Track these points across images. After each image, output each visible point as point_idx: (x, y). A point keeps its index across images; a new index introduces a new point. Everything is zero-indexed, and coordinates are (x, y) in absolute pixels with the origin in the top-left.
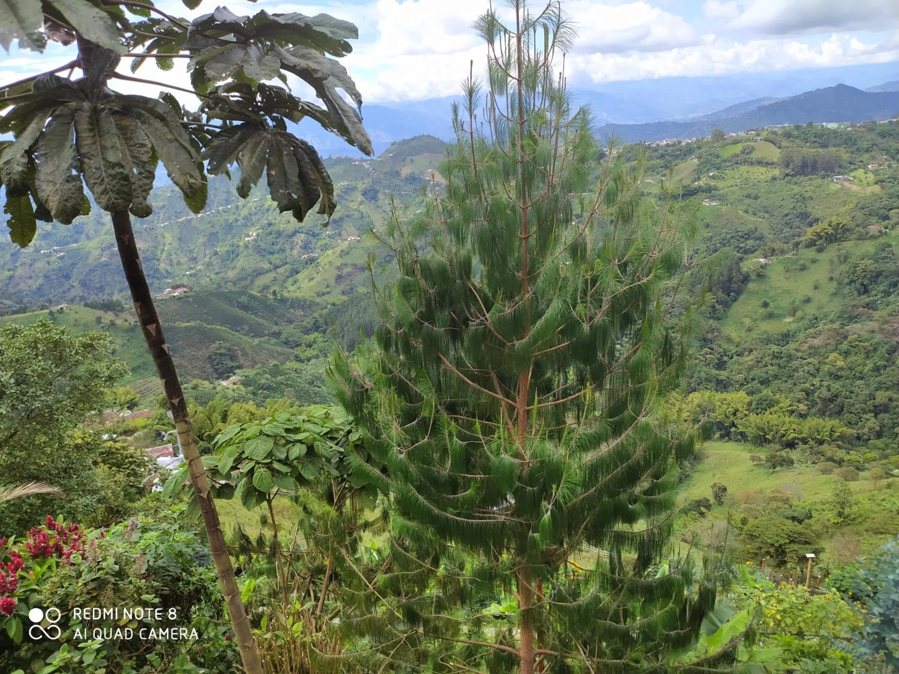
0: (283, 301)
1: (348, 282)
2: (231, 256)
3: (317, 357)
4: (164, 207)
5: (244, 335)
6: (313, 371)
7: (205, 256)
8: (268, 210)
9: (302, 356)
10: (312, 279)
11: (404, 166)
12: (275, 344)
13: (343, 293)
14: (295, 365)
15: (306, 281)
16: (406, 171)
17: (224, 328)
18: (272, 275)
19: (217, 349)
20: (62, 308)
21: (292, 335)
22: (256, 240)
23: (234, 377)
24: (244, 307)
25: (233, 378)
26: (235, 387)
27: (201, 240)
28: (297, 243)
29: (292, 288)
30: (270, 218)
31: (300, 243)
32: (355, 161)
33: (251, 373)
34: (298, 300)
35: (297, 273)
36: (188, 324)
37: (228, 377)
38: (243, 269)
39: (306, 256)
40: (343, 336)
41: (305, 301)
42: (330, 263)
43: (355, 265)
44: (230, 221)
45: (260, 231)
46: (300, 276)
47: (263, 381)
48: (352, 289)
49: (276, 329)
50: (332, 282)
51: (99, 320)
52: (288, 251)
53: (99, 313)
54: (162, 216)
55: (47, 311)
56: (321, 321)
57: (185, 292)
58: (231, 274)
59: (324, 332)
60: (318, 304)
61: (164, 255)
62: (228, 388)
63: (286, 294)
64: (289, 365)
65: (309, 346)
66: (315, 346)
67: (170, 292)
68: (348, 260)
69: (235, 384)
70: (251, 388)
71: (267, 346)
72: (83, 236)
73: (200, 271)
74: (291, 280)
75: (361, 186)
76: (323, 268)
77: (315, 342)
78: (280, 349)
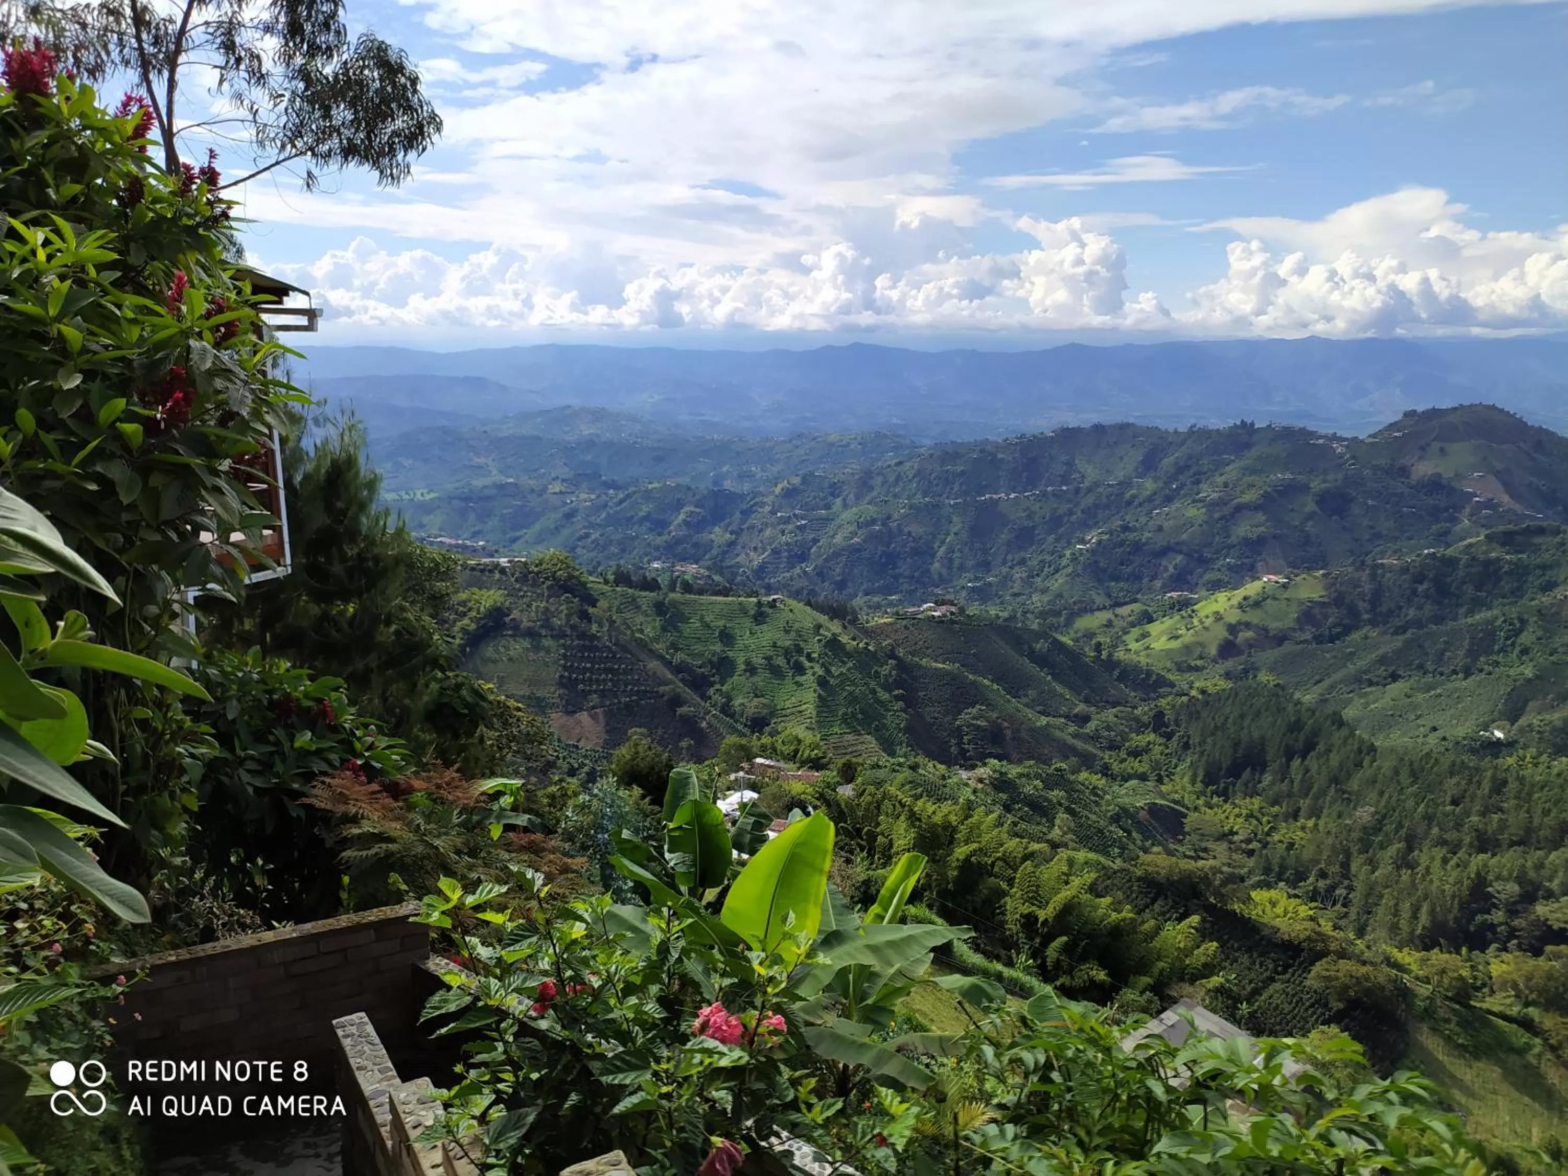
0: (1111, 664)
1: (1243, 658)
2: (1046, 570)
3: (1143, 778)
4: (963, 473)
5: (1027, 705)
6: (1127, 800)
7: (1004, 562)
8: (1129, 503)
9: (1116, 767)
10: (1177, 637)
11: (1421, 458)
12: (1075, 736)
13: (1228, 675)
14: (1098, 780)
15: (1164, 638)
16: (1423, 469)
17: (995, 687)
18: (1103, 617)
19: (973, 718)
20: (774, 600)
21: (1108, 728)
22: (1093, 552)
23: (982, 770)
24: (1041, 661)
25: (982, 772)
26: (980, 786)
27: (1004, 536)
28: (1166, 569)
29: (1134, 646)
30: (1128, 518)
31: (1171, 569)
32: (1321, 437)
33: (1014, 771)
34: (1136, 668)
35: (1151, 620)
36: (941, 666)
37: (973, 767)
38: (1060, 596)
39: (1174, 594)
40: (1202, 753)
41: (1149, 673)
42: (1218, 617)
43: (1265, 629)
44: (1060, 512)
45: (1105, 537)
46: (1154, 628)
47: (1028, 790)
48: (1246, 671)
49: (1081, 708)
50: (1213, 651)
51: (819, 627)
52: (1146, 580)
53: (823, 619)
54: (956, 487)
55: (754, 600)
56: (1169, 716)
57: (952, 613)
58: (1038, 601)
59: (1169, 736)
60: (1172, 685)
61: (943, 549)
62: (967, 785)
63: (1120, 655)
64: (1083, 775)
65: (1136, 753)
66: (1145, 757)
67: (930, 609)
68: (1254, 617)
69: (981, 781)
70: (1004, 796)
71: (1058, 733)
72: (839, 501)
73: (990, 584)
74: (1136, 632)
75: (1316, 485)
76: (1201, 622)
77: (1147, 750)
78: (1079, 744)
